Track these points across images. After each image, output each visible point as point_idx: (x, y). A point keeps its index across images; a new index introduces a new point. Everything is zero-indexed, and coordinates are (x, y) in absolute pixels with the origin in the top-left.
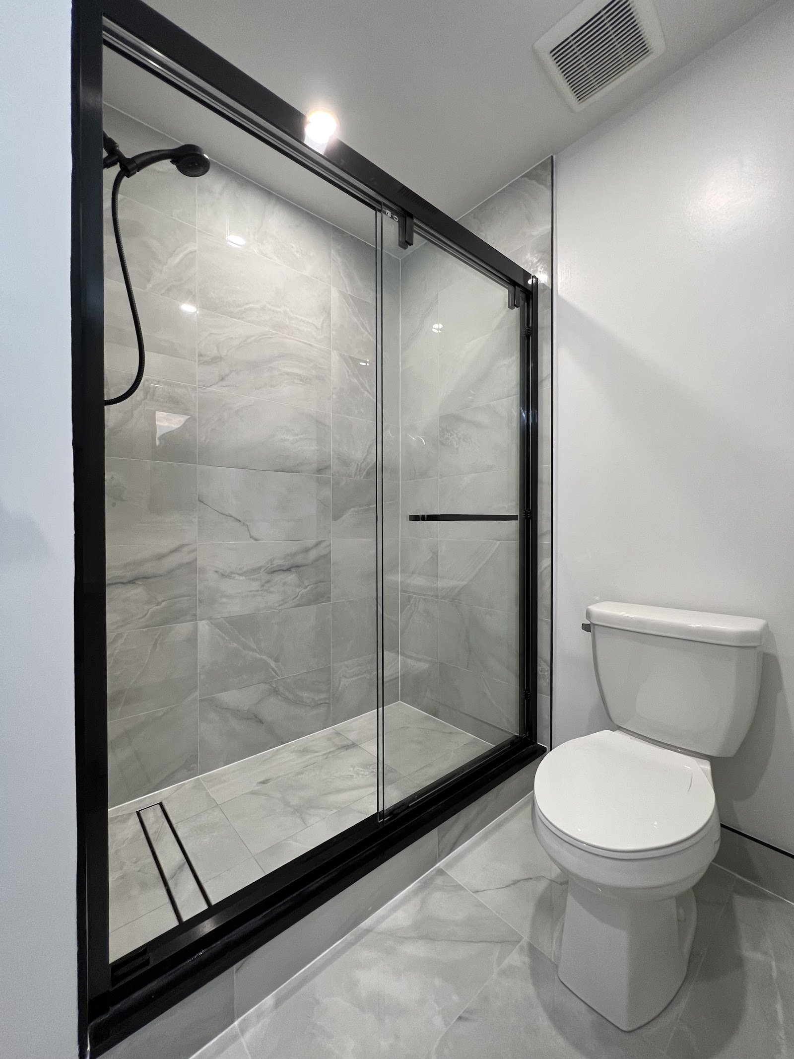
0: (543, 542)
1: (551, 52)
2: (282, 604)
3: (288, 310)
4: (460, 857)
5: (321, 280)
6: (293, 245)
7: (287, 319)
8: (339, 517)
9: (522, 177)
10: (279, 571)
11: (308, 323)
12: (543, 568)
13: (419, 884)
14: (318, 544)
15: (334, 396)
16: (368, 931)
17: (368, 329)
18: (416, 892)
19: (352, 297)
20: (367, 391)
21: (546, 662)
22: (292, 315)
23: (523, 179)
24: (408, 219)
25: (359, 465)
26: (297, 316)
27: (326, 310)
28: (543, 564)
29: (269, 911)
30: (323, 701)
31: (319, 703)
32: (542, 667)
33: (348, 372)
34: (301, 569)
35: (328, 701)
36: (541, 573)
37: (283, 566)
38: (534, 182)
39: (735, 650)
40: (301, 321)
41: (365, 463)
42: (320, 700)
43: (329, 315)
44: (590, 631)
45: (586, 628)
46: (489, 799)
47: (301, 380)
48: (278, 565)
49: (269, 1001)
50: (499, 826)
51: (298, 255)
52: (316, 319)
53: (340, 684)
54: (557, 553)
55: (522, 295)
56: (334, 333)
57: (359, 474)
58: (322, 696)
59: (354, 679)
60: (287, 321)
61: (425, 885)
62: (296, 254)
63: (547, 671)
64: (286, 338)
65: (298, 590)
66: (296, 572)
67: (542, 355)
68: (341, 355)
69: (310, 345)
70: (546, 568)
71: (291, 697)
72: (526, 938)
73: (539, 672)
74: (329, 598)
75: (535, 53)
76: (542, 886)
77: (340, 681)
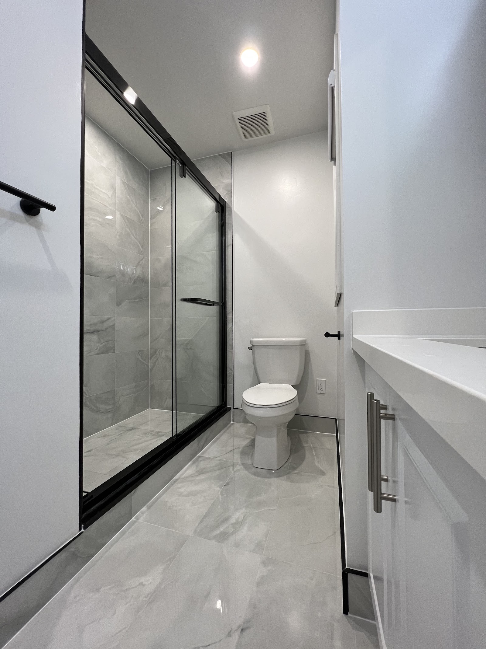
0: (229, 317)
1: (238, 118)
2: (89, 353)
3: (94, 183)
4: (206, 450)
5: (111, 171)
6: (97, 148)
7: (93, 189)
8: (120, 305)
9: (218, 155)
10: (87, 333)
11: (104, 193)
12: (229, 328)
13: (192, 462)
14: (109, 319)
15: (118, 237)
16: (177, 480)
17: (135, 203)
18: (192, 464)
19: (128, 185)
20: (134, 237)
21: (231, 370)
22: (96, 187)
23: (219, 156)
24: (184, 166)
25: (130, 277)
26: (98, 188)
27: (113, 188)
28: (229, 326)
29: (139, 473)
30: (111, 410)
31: (109, 411)
32: (229, 372)
33: (125, 225)
34: (99, 332)
35: (113, 410)
36: (228, 330)
37: (90, 330)
38: (224, 160)
39: (299, 346)
40: (101, 191)
41: (133, 276)
42: (109, 409)
43: (115, 191)
44: (252, 350)
45: (250, 348)
46: (213, 427)
47: (101, 225)
48: (87, 330)
49: (144, 508)
50: (218, 439)
51: (99, 154)
52: (109, 192)
53: (120, 399)
54: (234, 321)
55: (220, 207)
56: (118, 201)
57: (130, 281)
58: (110, 407)
59: (127, 397)
60: (93, 190)
61: (195, 461)
62: (98, 153)
63: (231, 373)
64: (93, 199)
65: (98, 345)
66: (97, 334)
67: (228, 235)
68: (121, 215)
69: (105, 205)
70: (230, 328)
71: (94, 407)
72: (240, 462)
73: (228, 375)
74: (114, 350)
75: (233, 117)
76: (240, 449)
77: (120, 397)
